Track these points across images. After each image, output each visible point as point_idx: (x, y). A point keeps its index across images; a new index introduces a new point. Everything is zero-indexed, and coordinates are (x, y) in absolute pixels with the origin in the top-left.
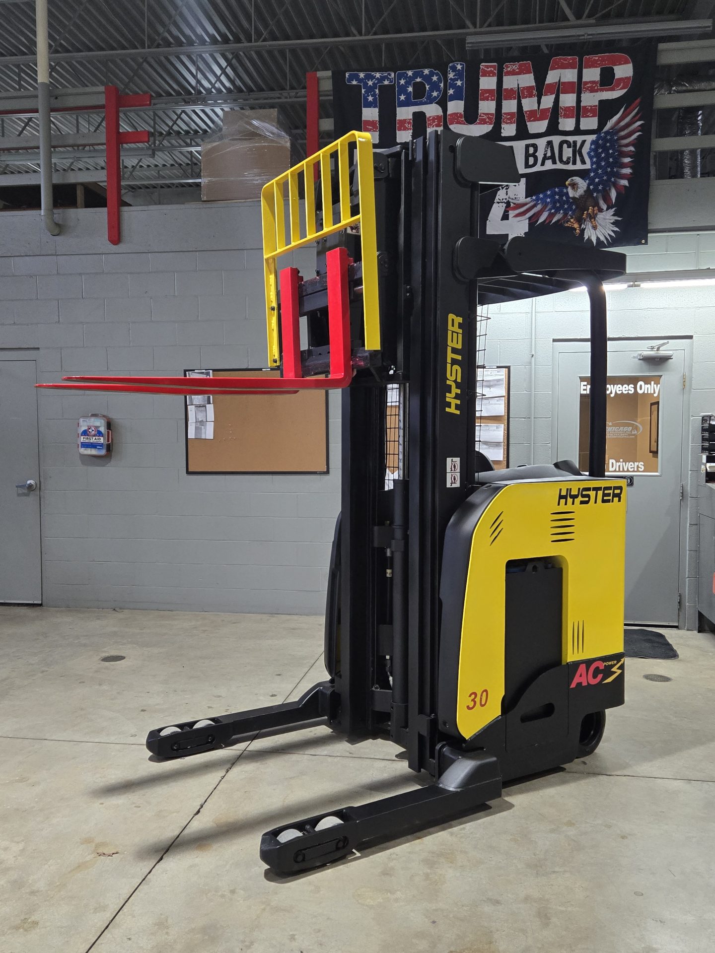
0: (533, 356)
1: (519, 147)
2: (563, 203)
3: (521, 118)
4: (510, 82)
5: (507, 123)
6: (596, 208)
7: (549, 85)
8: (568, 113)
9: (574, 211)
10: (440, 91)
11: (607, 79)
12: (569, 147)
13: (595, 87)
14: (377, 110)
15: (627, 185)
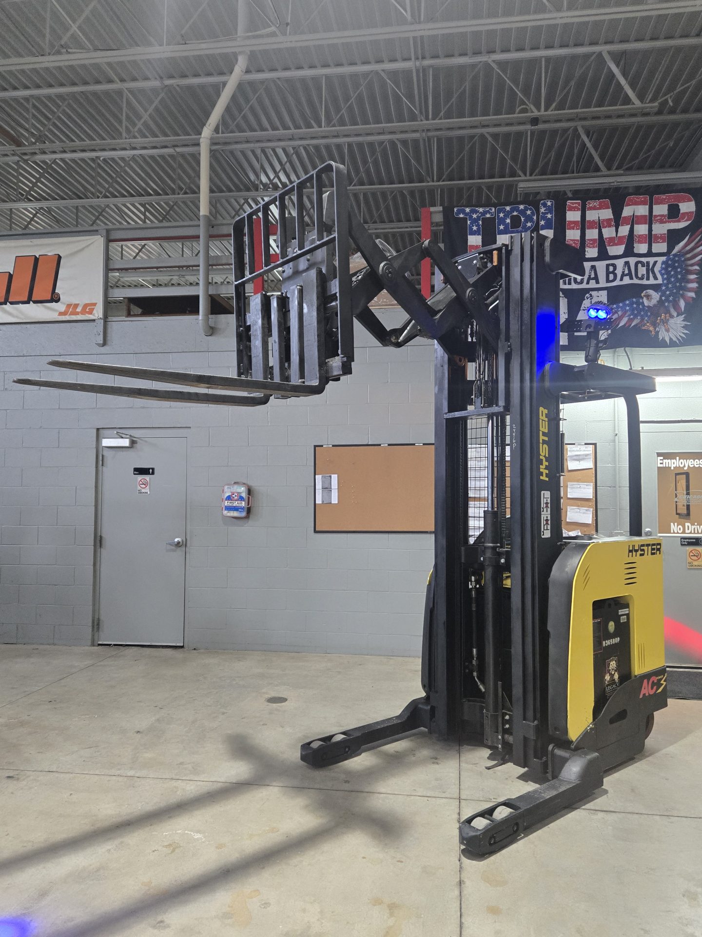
0: (616, 435)
1: (601, 266)
2: (640, 311)
3: (601, 243)
4: (591, 215)
5: (590, 247)
6: (668, 315)
7: (625, 217)
8: (641, 239)
9: (649, 317)
10: (533, 222)
11: (674, 213)
12: (643, 266)
13: (664, 219)
14: (480, 237)
15: (694, 296)
